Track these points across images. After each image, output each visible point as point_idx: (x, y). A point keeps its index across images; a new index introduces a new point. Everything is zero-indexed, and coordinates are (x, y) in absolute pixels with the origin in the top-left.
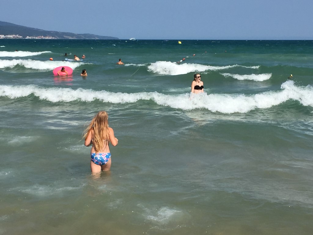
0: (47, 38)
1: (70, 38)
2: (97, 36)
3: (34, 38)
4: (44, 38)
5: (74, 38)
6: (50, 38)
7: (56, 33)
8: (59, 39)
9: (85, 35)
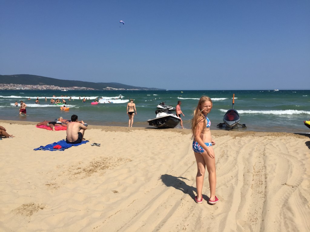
0: (136, 90)
1: (146, 90)
2: (158, 89)
7: (140, 88)
8: (141, 90)
9: (152, 88)
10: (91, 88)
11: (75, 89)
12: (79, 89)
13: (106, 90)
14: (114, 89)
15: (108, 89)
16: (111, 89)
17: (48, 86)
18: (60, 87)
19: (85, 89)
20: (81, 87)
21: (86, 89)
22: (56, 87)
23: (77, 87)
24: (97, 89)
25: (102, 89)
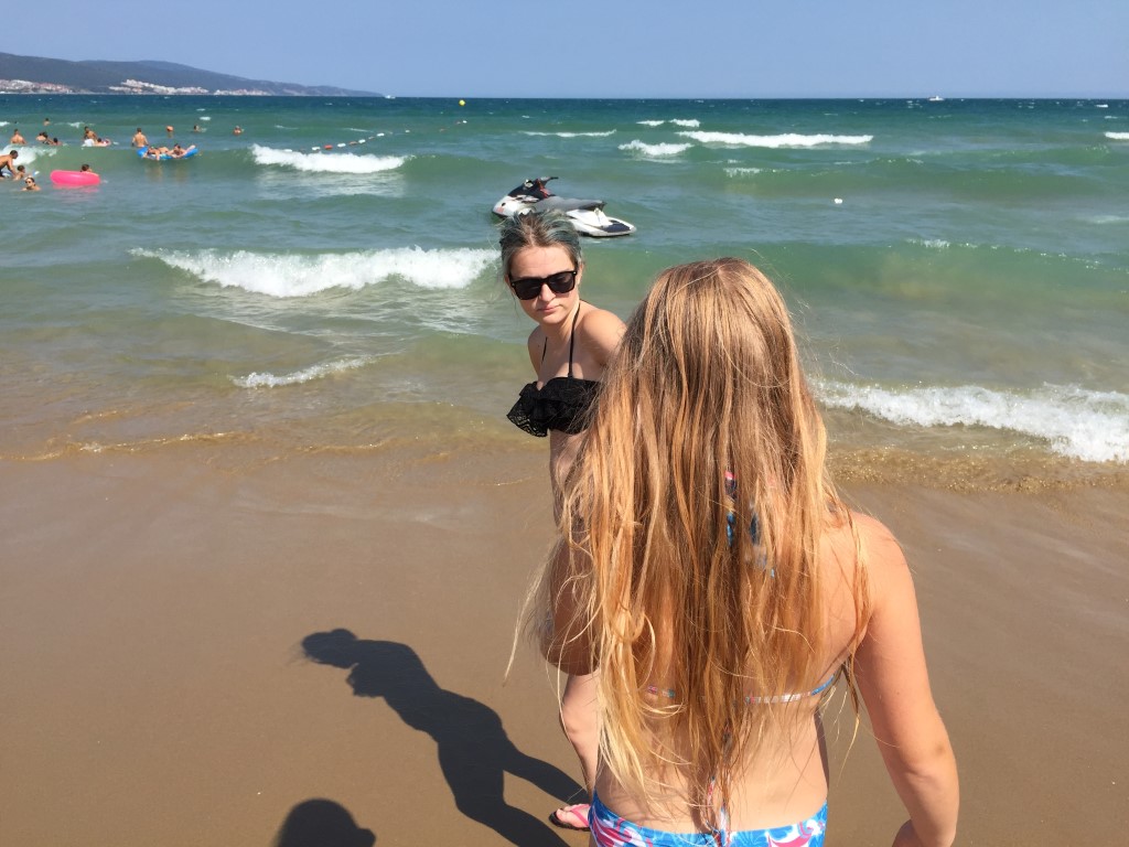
0: (254, 93)
1: (296, 94)
2: (344, 90)
3: (231, 93)
4: (248, 93)
5: (303, 94)
6: (260, 93)
7: (269, 85)
8: (274, 94)
9: (322, 88)
10: (56, 83)
13: (122, 91)
14: (160, 89)
15: (132, 88)
16: (144, 88)
19: (26, 89)
20: (10, 78)
21: (35, 90)
24: (84, 88)
25: (106, 90)
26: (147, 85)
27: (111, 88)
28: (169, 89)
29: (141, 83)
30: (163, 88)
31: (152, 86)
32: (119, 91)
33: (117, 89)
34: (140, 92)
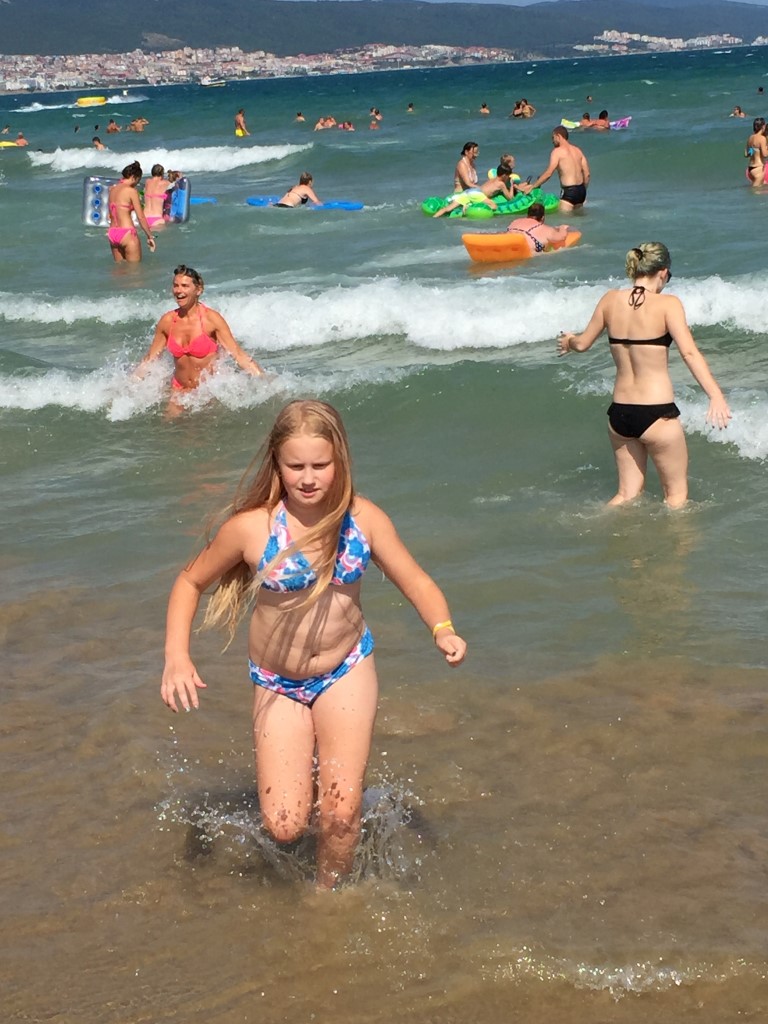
10: (488, 46)
11: (381, 62)
12: (403, 63)
13: (595, 52)
14: (658, 43)
15: (611, 44)
16: (632, 44)
17: (200, 54)
18: (280, 54)
20: (419, 43)
21: (455, 59)
22: (252, 57)
23: (391, 49)
24: (534, 50)
25: (569, 51)
26: (636, 37)
27: (577, 47)
28: (672, 41)
29: (626, 35)
30: (665, 41)
31: (645, 38)
32: (589, 53)
33: (585, 48)
34: (623, 51)
